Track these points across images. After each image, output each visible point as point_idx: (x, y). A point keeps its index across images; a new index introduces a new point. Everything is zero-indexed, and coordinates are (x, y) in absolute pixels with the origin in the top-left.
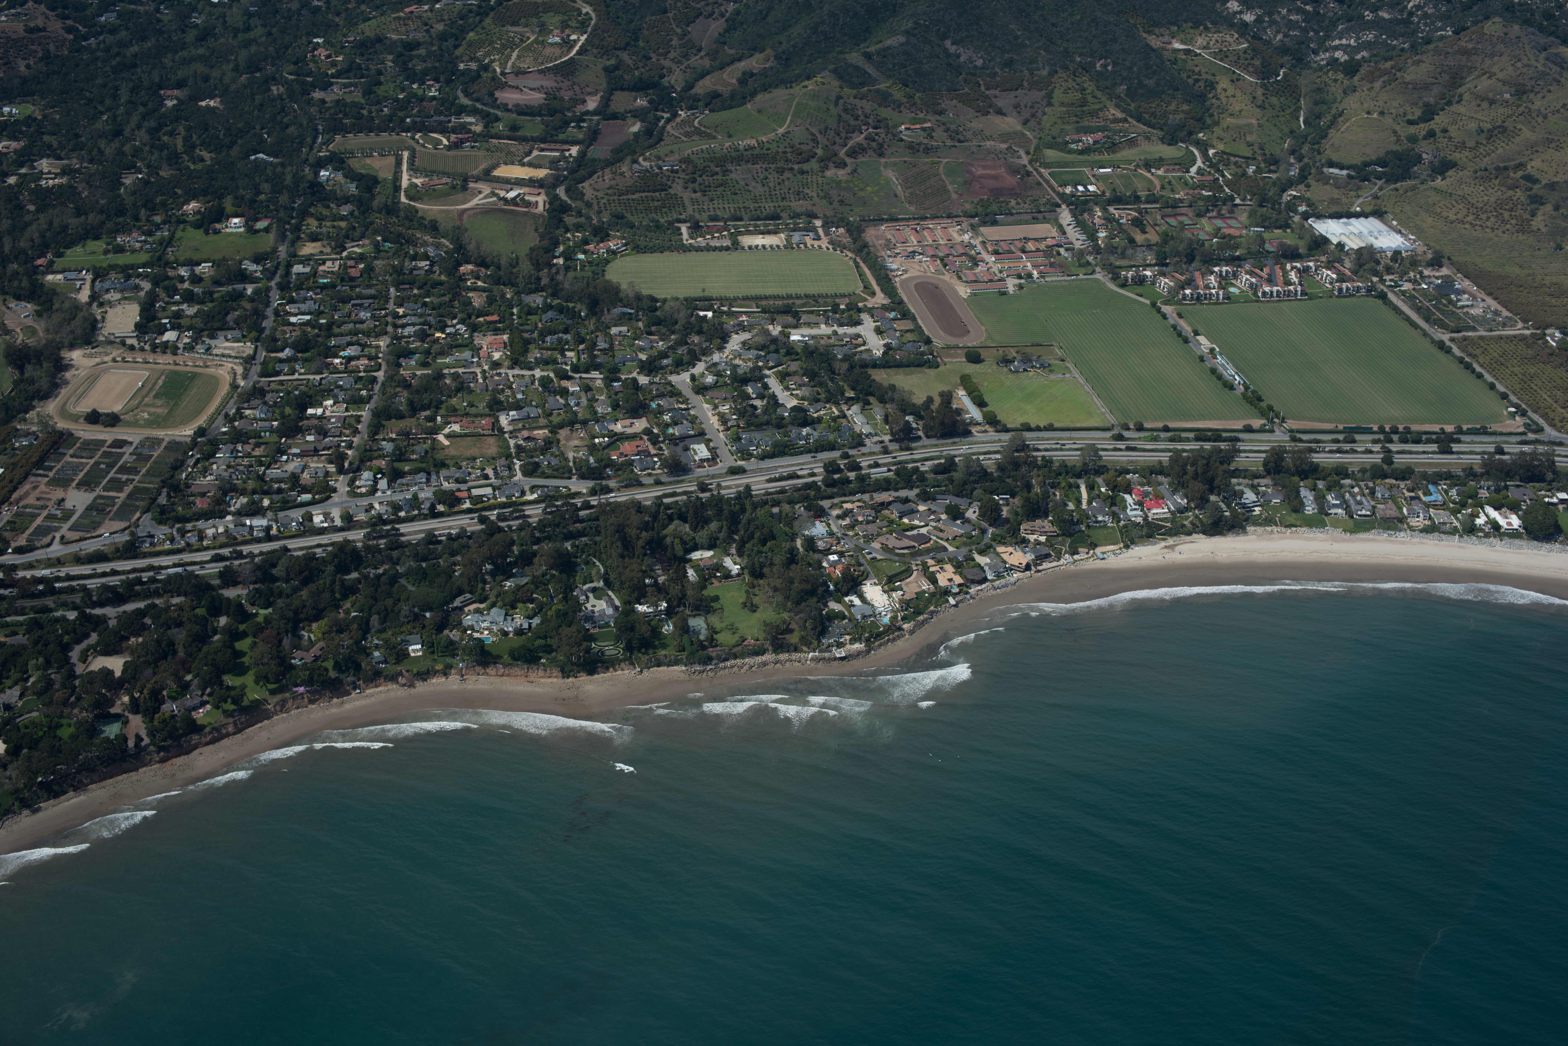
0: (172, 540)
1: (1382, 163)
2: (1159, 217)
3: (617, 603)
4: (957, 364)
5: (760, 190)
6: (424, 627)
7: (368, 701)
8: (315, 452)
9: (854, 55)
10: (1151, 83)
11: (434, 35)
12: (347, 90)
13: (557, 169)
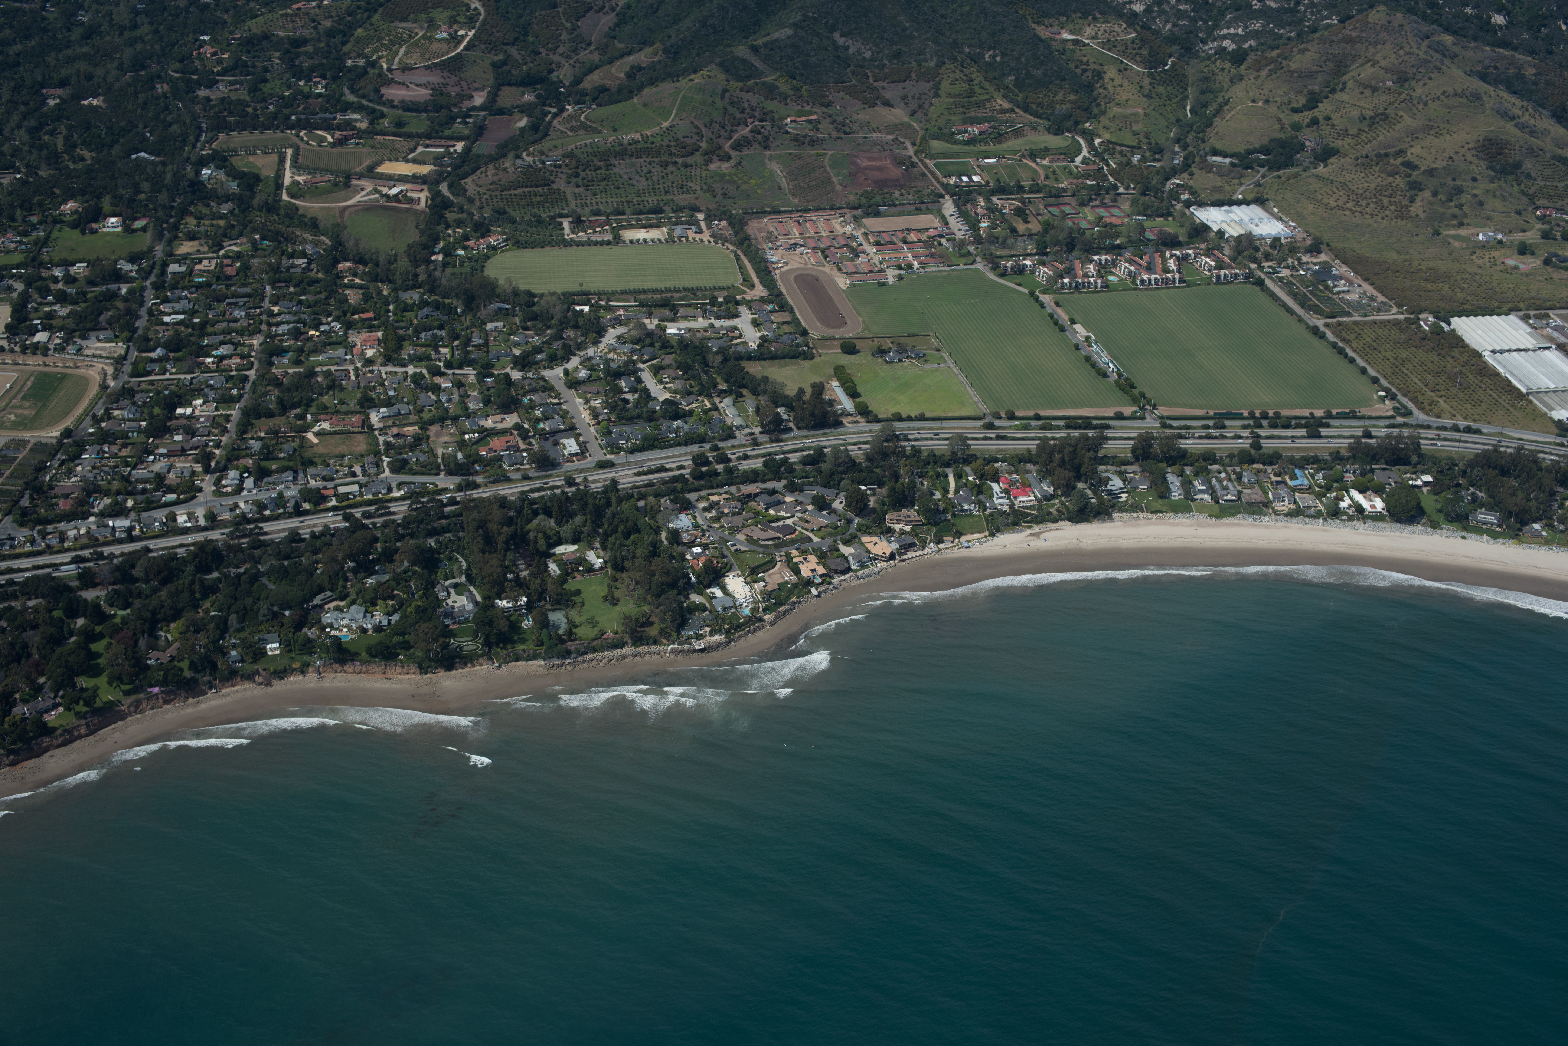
0: (33, 542)
1: (1265, 151)
2: (1042, 207)
3: (479, 598)
4: (833, 355)
5: (643, 184)
6: (282, 625)
7: (223, 701)
8: (183, 452)
9: (741, 47)
10: (1038, 73)
11: (321, 31)
12: (233, 88)
13: (441, 165)
